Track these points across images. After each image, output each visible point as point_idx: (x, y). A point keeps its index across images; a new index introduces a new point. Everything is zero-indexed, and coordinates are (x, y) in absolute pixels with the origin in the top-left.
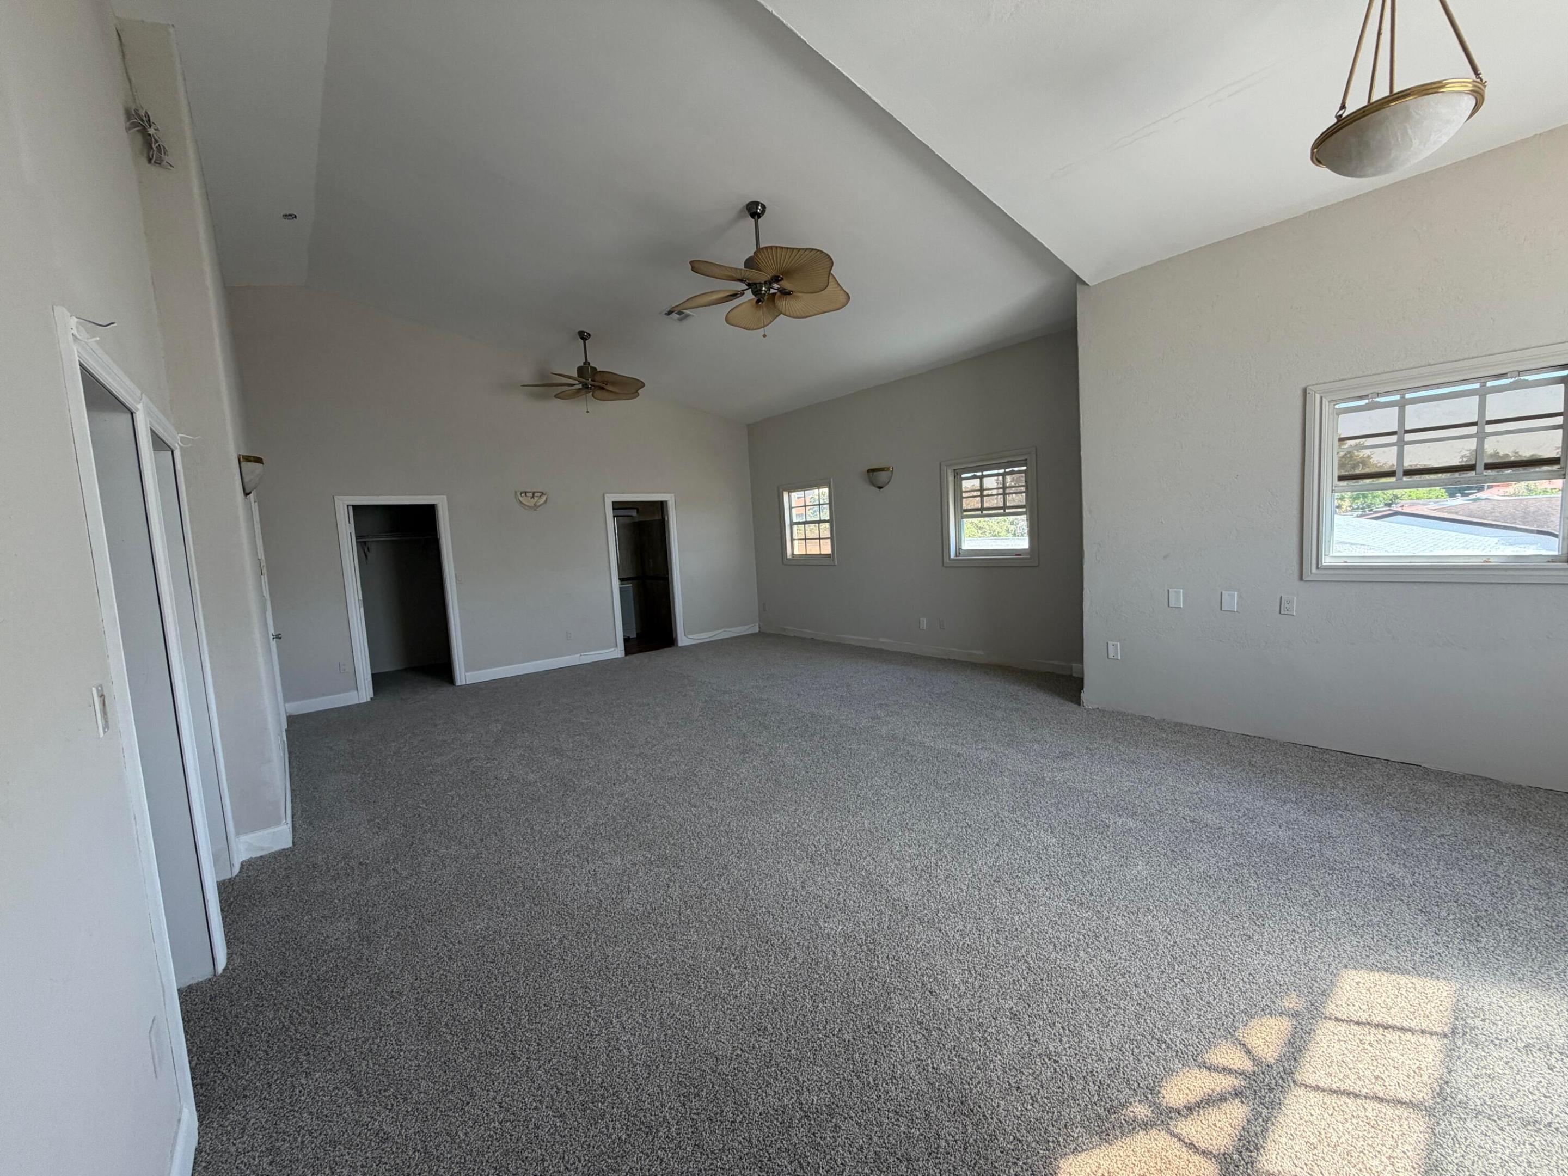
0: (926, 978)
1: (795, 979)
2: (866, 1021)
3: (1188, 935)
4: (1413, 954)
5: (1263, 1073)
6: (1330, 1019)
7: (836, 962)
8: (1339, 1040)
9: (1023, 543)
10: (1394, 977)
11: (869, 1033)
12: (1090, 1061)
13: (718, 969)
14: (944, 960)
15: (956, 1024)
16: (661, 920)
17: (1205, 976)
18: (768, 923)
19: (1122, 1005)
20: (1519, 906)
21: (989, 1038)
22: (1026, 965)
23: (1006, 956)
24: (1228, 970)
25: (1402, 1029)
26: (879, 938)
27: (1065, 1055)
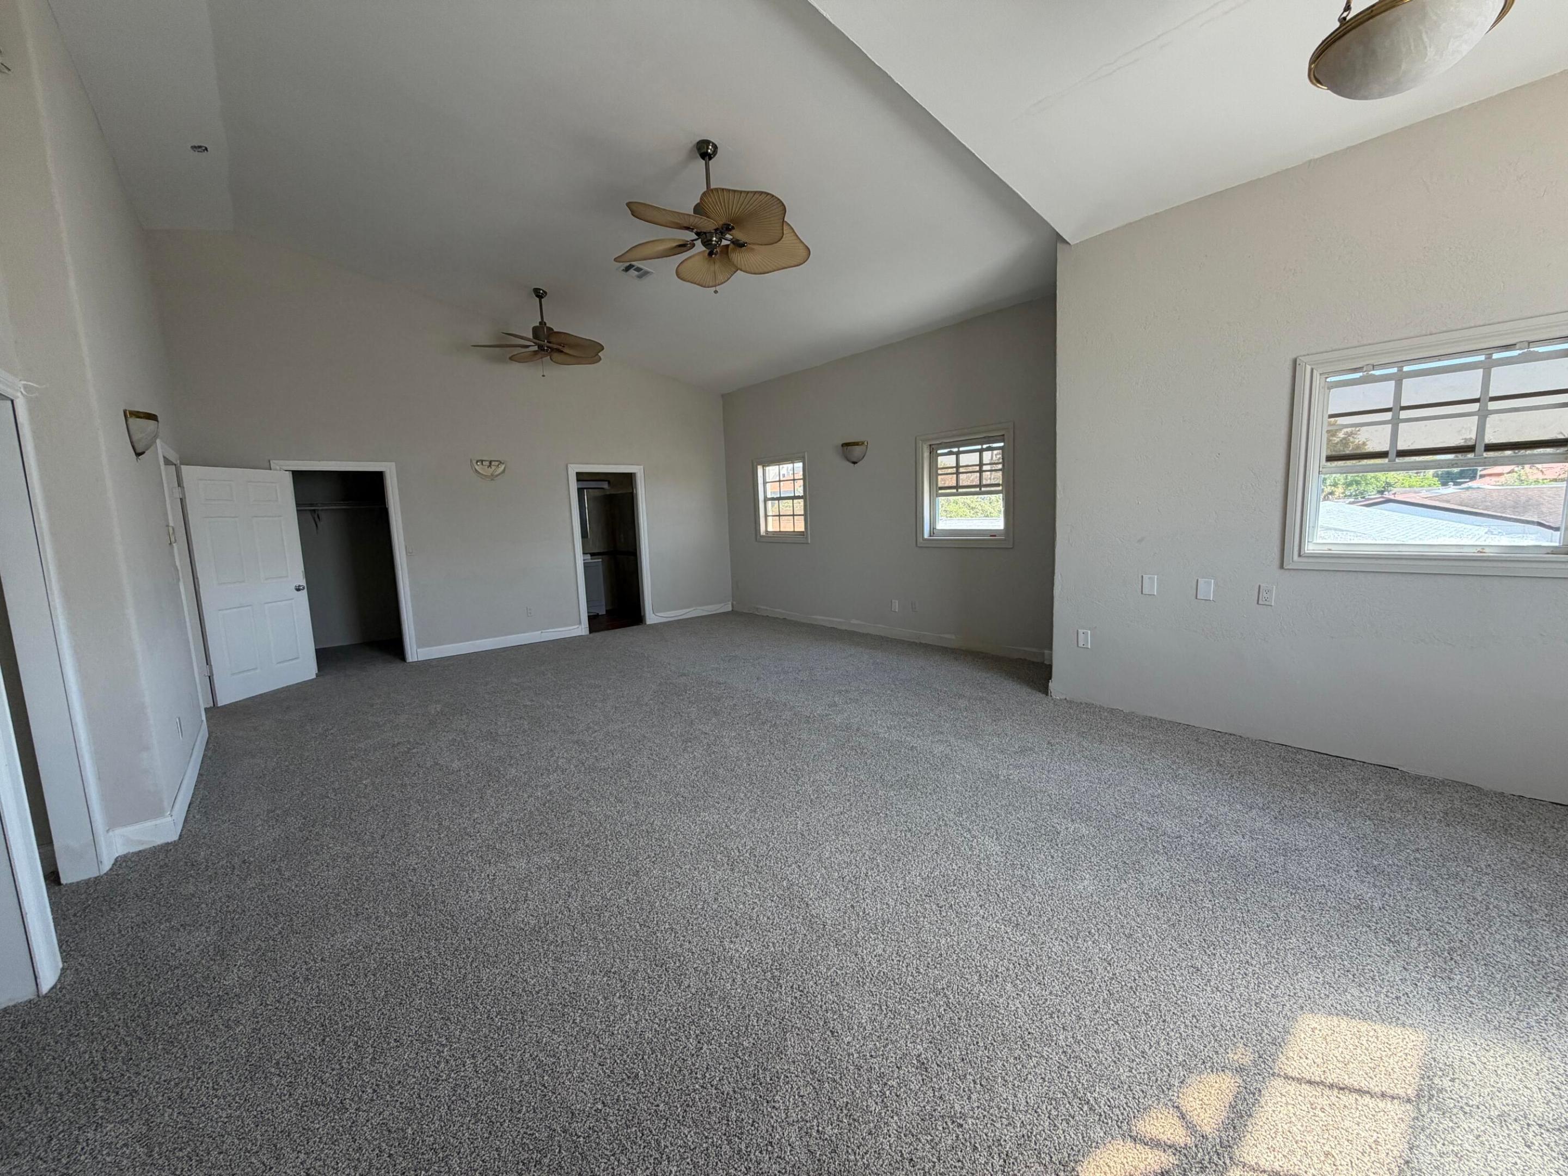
0: (829, 1015)
1: (683, 1013)
2: (753, 1068)
3: (1130, 966)
4: (1378, 993)
5: (1196, 1146)
6: (1279, 1075)
7: (733, 992)
8: (1287, 1104)
9: (997, 523)
10: (1354, 1023)
11: (753, 1084)
12: (999, 1125)
13: (600, 998)
14: (854, 992)
15: (854, 1074)
16: (551, 936)
17: (1143, 1017)
18: (668, 942)
19: (1045, 1054)
20: (1498, 936)
21: (888, 1093)
22: (945, 999)
23: (924, 988)
24: (1169, 1011)
25: (1360, 1092)
26: (788, 963)
27: (972, 1117)
